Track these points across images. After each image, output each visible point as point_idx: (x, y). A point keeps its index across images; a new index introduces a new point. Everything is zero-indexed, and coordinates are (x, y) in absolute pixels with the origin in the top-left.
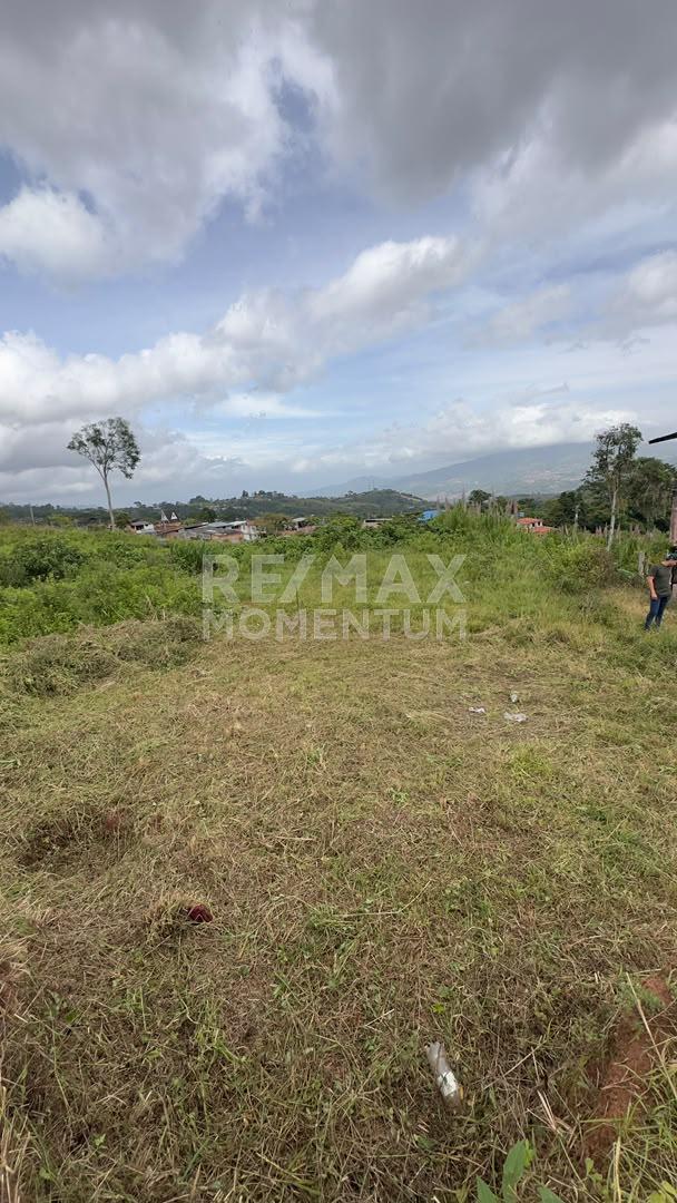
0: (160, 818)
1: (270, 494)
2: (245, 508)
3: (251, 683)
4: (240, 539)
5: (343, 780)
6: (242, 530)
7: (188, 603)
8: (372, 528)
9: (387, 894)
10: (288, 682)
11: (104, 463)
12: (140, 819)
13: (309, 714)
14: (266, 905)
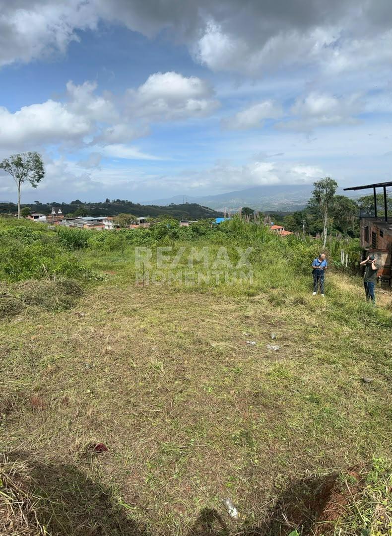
0: (66, 399)
1: (123, 201)
2: (107, 209)
3: (115, 322)
4: (103, 228)
5: (176, 380)
6: (104, 223)
7: (71, 270)
8: (186, 227)
9: (202, 437)
10: (139, 322)
11: (21, 178)
12: (54, 400)
13: (153, 342)
14: (136, 443)
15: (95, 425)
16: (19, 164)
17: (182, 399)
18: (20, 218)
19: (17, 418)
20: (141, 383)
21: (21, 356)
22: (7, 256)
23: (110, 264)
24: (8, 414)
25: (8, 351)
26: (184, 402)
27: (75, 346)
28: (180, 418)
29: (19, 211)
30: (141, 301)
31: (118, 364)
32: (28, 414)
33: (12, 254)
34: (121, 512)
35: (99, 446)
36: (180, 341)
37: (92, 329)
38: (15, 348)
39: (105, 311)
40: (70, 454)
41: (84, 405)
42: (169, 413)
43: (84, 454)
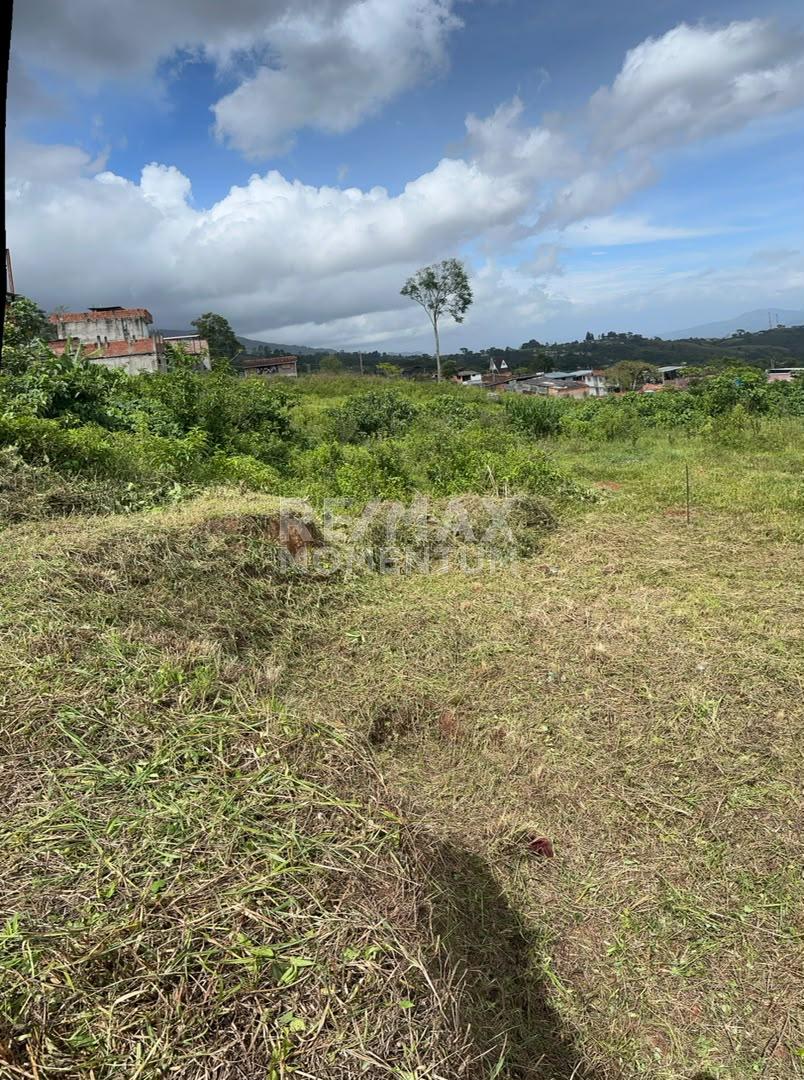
0: (501, 734)
1: (622, 336)
2: (589, 354)
3: (619, 595)
4: (585, 394)
5: (743, 750)
6: (587, 382)
7: (535, 478)
8: (784, 384)
9: (775, 910)
10: (673, 601)
11: (435, 307)
12: (480, 729)
13: (701, 651)
14: (615, 864)
15: (541, 799)
16: (430, 284)
17: (750, 802)
18: (441, 381)
19: (413, 745)
20: (656, 739)
21: (442, 636)
22: (430, 450)
23: (610, 469)
24: (402, 734)
25: (423, 623)
26: (755, 811)
27: (533, 633)
28: (732, 845)
29: (439, 368)
30: (681, 554)
31: (613, 686)
32: (431, 744)
33: (438, 445)
34: (540, 985)
35: (540, 842)
36: (773, 660)
37: (570, 603)
38: (434, 620)
39: (598, 569)
40: (485, 837)
41: (531, 755)
42: (706, 825)
43: (510, 847)
